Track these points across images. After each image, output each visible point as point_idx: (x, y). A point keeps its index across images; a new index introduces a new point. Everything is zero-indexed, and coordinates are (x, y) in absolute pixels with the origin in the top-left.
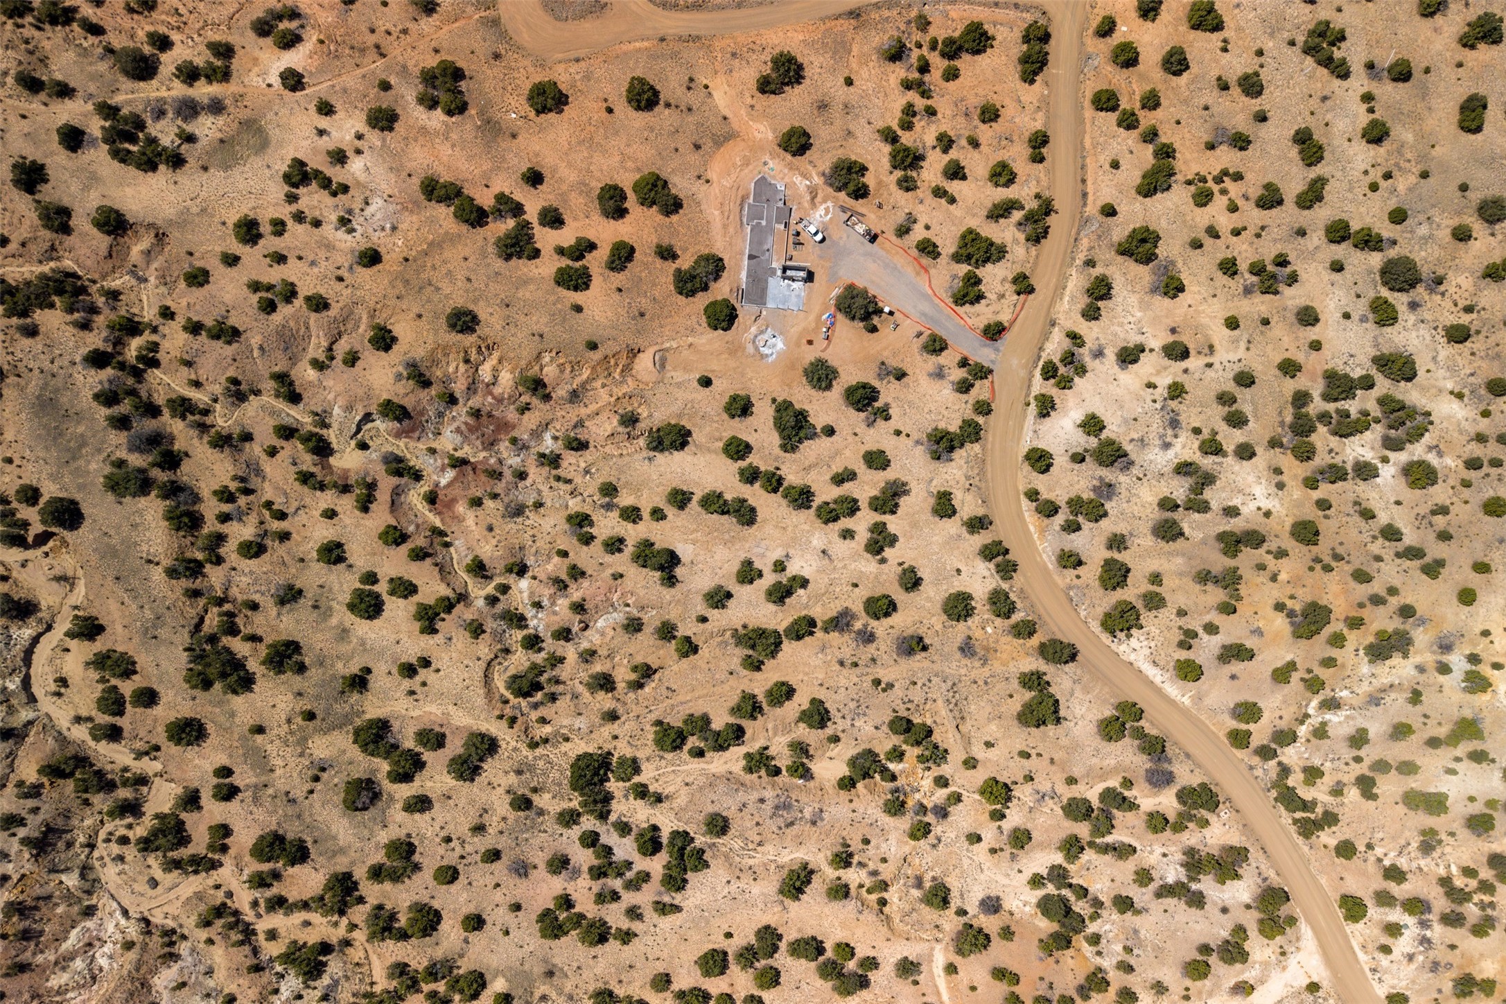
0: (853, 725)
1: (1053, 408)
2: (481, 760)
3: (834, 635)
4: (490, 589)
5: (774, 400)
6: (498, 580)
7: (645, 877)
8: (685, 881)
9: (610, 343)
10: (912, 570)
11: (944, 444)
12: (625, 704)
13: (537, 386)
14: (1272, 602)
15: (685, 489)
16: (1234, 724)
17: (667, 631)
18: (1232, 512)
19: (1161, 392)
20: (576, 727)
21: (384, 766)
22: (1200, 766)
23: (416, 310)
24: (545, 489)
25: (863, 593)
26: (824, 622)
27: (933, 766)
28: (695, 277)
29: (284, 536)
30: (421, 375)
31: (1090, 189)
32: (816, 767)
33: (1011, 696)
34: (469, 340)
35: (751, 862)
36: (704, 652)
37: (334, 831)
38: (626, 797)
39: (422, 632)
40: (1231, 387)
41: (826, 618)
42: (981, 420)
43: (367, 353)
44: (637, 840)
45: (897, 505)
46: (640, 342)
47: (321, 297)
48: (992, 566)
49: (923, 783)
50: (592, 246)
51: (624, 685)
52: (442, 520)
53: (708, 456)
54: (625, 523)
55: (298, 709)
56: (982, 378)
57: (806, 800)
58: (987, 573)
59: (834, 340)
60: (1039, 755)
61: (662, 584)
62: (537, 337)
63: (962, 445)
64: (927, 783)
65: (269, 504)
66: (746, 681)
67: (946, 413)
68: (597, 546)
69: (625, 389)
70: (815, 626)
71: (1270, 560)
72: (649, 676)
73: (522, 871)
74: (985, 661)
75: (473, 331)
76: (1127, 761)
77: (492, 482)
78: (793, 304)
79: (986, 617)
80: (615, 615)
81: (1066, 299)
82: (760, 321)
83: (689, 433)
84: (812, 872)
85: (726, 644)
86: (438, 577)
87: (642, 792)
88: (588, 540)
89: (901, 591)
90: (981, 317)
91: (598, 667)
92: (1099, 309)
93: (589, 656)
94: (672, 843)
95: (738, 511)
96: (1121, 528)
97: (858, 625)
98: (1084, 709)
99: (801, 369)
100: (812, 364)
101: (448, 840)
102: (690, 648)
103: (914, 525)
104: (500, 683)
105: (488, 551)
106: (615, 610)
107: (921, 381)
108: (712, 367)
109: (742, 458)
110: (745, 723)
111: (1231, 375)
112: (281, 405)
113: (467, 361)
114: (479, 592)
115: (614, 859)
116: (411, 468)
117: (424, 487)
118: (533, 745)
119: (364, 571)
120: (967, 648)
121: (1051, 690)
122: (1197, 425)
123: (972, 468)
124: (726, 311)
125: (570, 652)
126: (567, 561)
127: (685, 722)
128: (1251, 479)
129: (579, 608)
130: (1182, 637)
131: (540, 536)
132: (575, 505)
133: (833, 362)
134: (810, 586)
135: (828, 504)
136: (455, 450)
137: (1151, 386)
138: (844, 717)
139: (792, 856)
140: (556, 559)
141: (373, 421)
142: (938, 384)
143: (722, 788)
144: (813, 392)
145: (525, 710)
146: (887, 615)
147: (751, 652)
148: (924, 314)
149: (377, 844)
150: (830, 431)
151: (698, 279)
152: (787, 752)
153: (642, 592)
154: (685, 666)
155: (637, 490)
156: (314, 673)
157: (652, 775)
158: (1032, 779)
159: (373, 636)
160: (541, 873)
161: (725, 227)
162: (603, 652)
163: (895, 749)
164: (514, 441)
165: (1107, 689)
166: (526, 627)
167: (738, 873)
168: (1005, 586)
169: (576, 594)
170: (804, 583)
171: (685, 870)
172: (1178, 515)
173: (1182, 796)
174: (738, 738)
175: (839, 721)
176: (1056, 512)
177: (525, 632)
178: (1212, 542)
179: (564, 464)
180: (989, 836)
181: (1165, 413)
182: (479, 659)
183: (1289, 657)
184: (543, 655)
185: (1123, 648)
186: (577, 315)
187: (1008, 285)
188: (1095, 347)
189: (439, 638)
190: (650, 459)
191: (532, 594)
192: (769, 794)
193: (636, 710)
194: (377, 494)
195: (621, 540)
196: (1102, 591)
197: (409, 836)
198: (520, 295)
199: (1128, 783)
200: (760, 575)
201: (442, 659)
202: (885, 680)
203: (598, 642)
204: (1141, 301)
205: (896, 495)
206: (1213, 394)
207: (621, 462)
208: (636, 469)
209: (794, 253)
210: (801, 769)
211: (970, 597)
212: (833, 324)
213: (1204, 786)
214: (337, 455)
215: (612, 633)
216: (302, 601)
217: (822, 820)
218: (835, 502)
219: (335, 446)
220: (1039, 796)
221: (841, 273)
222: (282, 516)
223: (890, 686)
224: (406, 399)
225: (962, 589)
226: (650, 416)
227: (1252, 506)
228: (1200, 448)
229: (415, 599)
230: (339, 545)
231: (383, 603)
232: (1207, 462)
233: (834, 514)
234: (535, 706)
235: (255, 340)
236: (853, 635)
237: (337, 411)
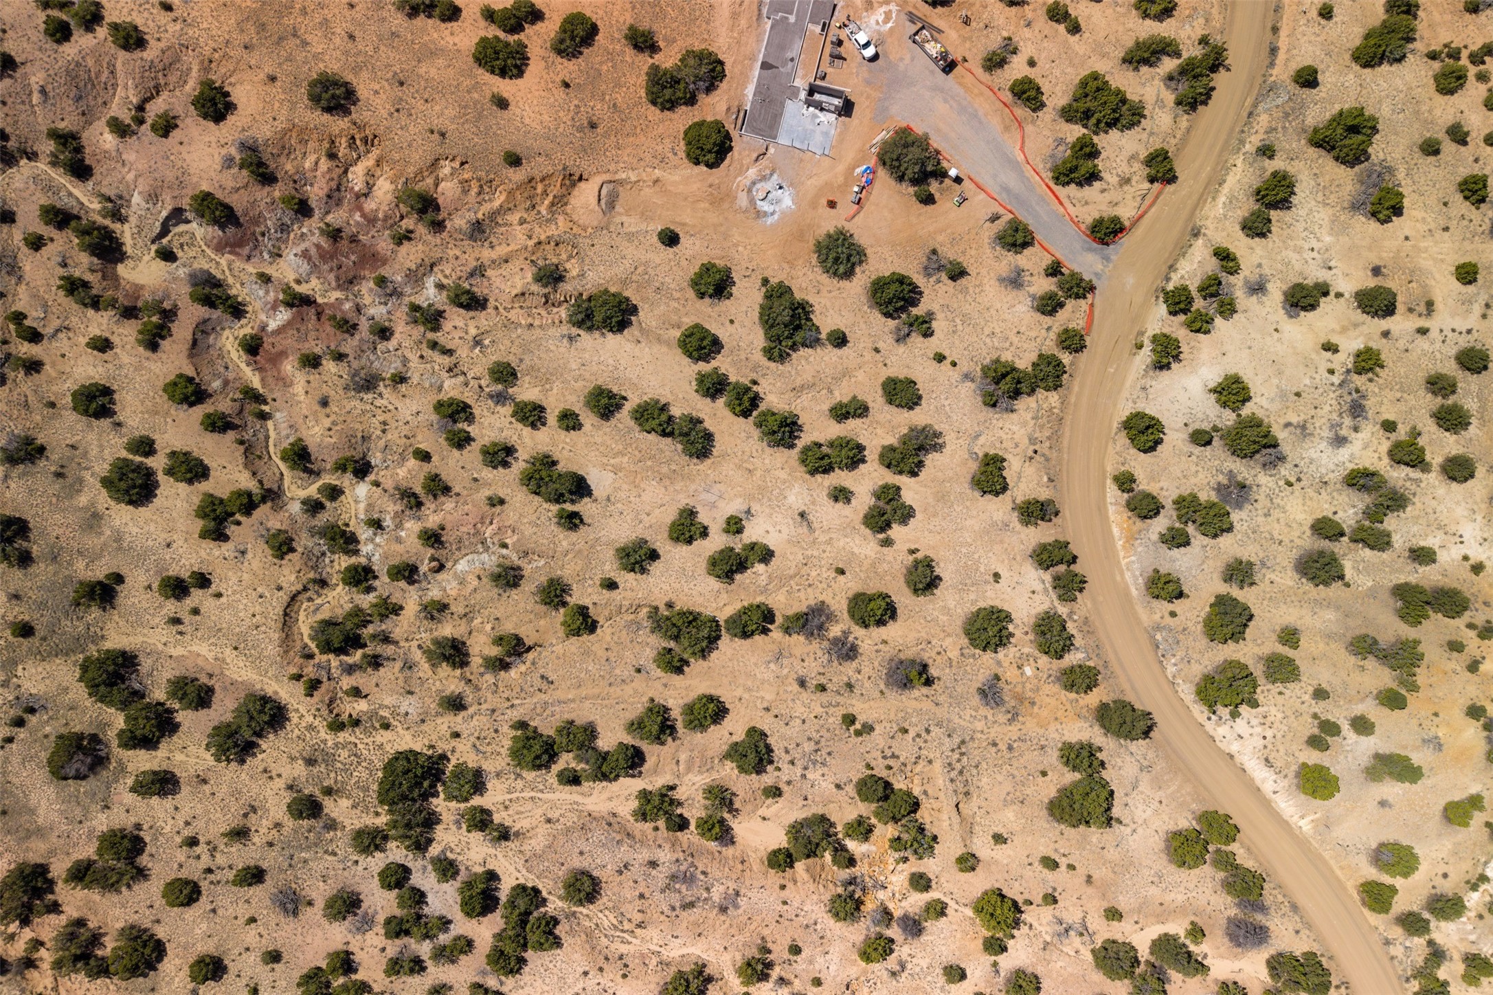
0: (804, 776)
1: (1177, 358)
2: (259, 734)
3: (798, 640)
4: (312, 491)
5: (765, 281)
6: (329, 479)
7: (467, 945)
8: (522, 961)
9: (540, 159)
10: (928, 564)
11: (1005, 385)
12: (477, 688)
13: (426, 206)
14: (1464, 702)
15: (615, 390)
16: (1373, 873)
17: (555, 594)
18: (1422, 556)
19: (1343, 359)
20: (402, 710)
21: (118, 720)
22: (1309, 926)
23: (268, 69)
24: (413, 357)
25: (851, 585)
26: (787, 618)
27: (912, 858)
28: (678, 82)
29: (33, 366)
30: (261, 164)
31: (1283, 42)
32: (740, 827)
33: (1044, 774)
34: (338, 124)
35: (624, 949)
36: (605, 632)
37: (33, 799)
38: (458, 823)
39: (204, 535)
40: (1450, 368)
41: (790, 612)
42: (1066, 358)
43: (189, 121)
44: (461, 891)
45: (920, 464)
46: (585, 166)
47: (136, 28)
48: (1047, 576)
49: (893, 878)
50: (536, 16)
51: (480, 661)
52: (262, 380)
53: (656, 348)
54: (520, 426)
55: (10, 618)
56: (1077, 297)
57: (718, 874)
58: (1039, 587)
59: (868, 207)
60: (1071, 867)
61: (559, 523)
62: (436, 136)
63: (1032, 392)
64: (899, 879)
65: (19, 317)
66: (658, 685)
67: (1015, 340)
68: (472, 454)
69: (552, 231)
70: (772, 621)
71: (1470, 639)
72: (520, 655)
73: (290, 906)
74: (1014, 717)
75: (347, 112)
76: (1202, 901)
77: (340, 336)
78: (817, 143)
79: (1026, 650)
80: (485, 557)
81: (1222, 199)
82: (764, 162)
83: (634, 310)
84: (709, 979)
85: (639, 626)
86: (241, 460)
87: (481, 821)
88: (461, 441)
89: (907, 591)
90: (1090, 207)
91: (447, 630)
92: (1269, 221)
93: (436, 610)
94: (512, 903)
95: (687, 435)
96: (1249, 552)
97: (835, 631)
98: (1149, 812)
99: (812, 242)
100: (829, 236)
101: (192, 842)
102: (585, 623)
103: (942, 497)
104: (305, 626)
105: (316, 435)
106: (487, 549)
107: (987, 288)
108: (683, 219)
109: (706, 358)
110: (645, 746)
111: (1453, 352)
112: (61, 178)
113: (332, 156)
114: (298, 490)
115: (426, 910)
116: (229, 297)
117: (245, 329)
118: (337, 726)
119: (137, 434)
120: (990, 693)
121: (1104, 774)
122: (1391, 417)
123: (1042, 427)
124: (715, 137)
125: (411, 599)
126: (427, 467)
127: (559, 731)
128: (1461, 511)
129: (433, 538)
130: (1316, 731)
131: (393, 424)
132: (452, 388)
133: (862, 238)
134: (774, 562)
135: (819, 445)
136: (298, 282)
137: (1330, 348)
138: (792, 763)
139: (685, 951)
140: (412, 463)
141: (188, 222)
142: (1011, 295)
143: (598, 835)
144: (825, 279)
145: (335, 672)
146: (881, 623)
147: (672, 644)
148: (1006, 189)
149: (91, 831)
150: (840, 340)
151: (682, 86)
152: (700, 797)
153: (528, 531)
154: (573, 649)
155: (545, 381)
156: (42, 570)
157: (500, 798)
158: (1055, 901)
159: (135, 530)
160: (315, 914)
161: (735, 16)
162: (457, 608)
163: (860, 821)
164: (382, 282)
165: (1188, 788)
166: (356, 552)
167: (601, 963)
168: (1063, 610)
169: (432, 517)
170: (767, 555)
171: (525, 947)
172: (1341, 547)
173: (1276, 964)
174: (632, 767)
175: (785, 767)
176: (1157, 513)
177: (353, 560)
178: (1386, 596)
179: (447, 326)
180: (978, 973)
181: (1345, 391)
182: (279, 588)
183: (1474, 790)
184: (371, 598)
185: (1222, 730)
186: (500, 113)
187: (1137, 166)
188: (1254, 278)
189: (227, 549)
190: (571, 338)
191: (370, 507)
192: (665, 856)
193: (492, 701)
194: (175, 327)
195: (509, 450)
196: (1204, 641)
197: (138, 826)
198: (422, 71)
199: (1197, 932)
200: (704, 533)
201: (227, 579)
202: (861, 719)
203: (453, 593)
204: (1334, 220)
205: (921, 448)
206: (1422, 376)
207: (527, 335)
208: (548, 350)
209: (829, 70)
210: (717, 829)
211: (1008, 618)
212: (870, 183)
213: (1311, 955)
214: (130, 263)
215: (476, 582)
216: (42, 463)
217: (737, 907)
218: (831, 444)
219: (128, 249)
220: (1061, 929)
221: (894, 110)
222: (34, 336)
223: (868, 729)
224: (236, 196)
225: (998, 604)
226: (582, 275)
227: (1456, 552)
228: (1391, 454)
229: (204, 486)
230: (107, 392)
231: (156, 485)
232: (1398, 476)
233: (826, 461)
234: (350, 670)
235: (36, 79)
236: (826, 644)
237: (136, 199)
